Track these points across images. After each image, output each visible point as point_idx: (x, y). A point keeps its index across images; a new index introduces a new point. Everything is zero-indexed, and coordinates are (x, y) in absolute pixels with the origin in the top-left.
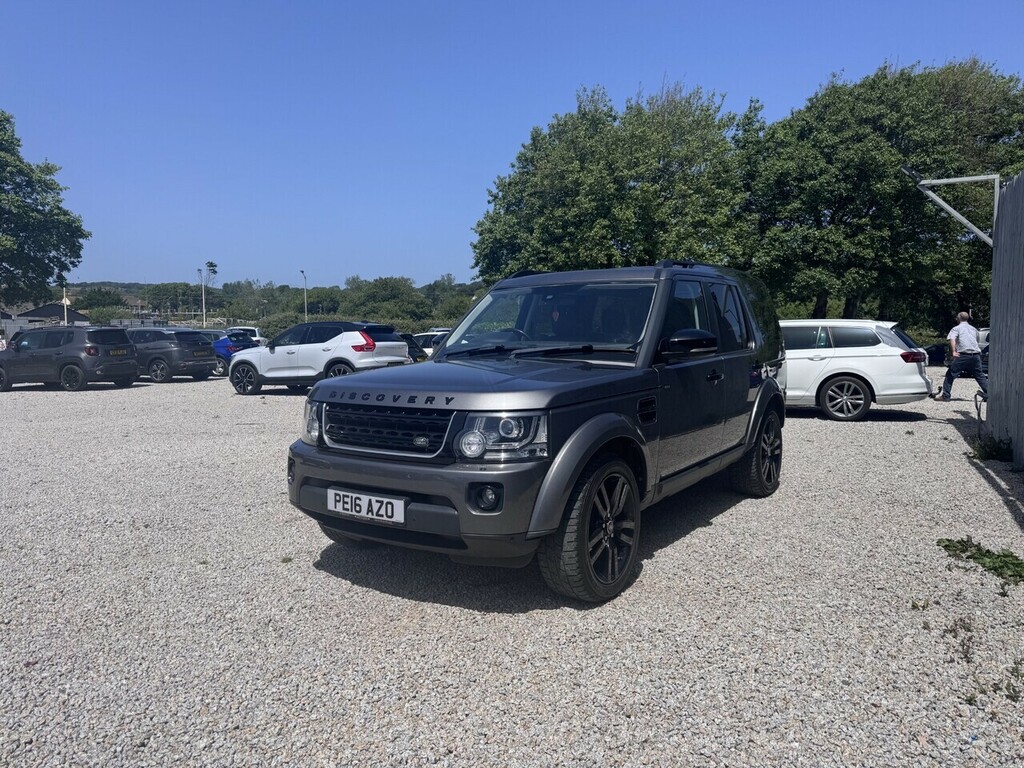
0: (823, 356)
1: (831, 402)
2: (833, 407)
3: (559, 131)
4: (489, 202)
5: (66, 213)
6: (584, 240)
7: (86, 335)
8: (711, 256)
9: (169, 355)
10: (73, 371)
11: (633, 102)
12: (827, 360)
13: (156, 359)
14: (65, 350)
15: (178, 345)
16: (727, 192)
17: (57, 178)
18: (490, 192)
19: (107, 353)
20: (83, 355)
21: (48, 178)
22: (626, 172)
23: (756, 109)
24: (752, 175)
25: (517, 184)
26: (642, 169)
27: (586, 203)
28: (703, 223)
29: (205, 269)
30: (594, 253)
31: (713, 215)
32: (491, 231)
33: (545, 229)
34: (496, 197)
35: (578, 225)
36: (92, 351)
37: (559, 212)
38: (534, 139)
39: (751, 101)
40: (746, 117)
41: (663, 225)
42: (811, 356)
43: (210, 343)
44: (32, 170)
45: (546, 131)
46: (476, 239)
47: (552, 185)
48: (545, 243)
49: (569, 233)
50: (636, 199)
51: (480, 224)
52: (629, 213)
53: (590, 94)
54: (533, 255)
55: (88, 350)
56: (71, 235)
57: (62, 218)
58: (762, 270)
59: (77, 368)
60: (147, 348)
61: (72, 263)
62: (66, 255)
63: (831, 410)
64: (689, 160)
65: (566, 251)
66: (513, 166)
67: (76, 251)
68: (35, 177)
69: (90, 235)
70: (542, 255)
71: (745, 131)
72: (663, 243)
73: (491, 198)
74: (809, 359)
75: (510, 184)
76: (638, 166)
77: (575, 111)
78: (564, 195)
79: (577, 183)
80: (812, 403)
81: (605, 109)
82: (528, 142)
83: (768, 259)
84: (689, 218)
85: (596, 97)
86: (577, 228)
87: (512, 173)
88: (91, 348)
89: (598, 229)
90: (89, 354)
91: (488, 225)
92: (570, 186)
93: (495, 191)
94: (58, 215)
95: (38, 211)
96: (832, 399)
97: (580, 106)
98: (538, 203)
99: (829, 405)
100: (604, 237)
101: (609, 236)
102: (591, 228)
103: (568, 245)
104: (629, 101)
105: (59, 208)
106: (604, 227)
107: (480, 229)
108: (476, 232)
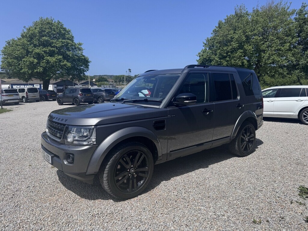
0: (302, 99)
1: (304, 117)
2: (305, 119)
3: (228, 21)
4: (203, 46)
5: (84, 56)
6: (233, 57)
7: (80, 90)
8: (282, 61)
9: (103, 96)
10: (76, 100)
11: (255, 9)
12: (303, 101)
13: (99, 97)
14: (75, 94)
15: (105, 93)
16: (290, 38)
17: (82, 47)
18: (204, 43)
19: (85, 95)
20: (79, 96)
21: (80, 46)
22: (250, 33)
23: (304, 6)
24: (300, 31)
25: (212, 39)
26: (255, 32)
27: (235, 45)
28: (279, 50)
29: (128, 71)
30: (237, 62)
31: (283, 46)
32: (203, 56)
33: (220, 54)
34: (206, 44)
35: (232, 52)
36: (81, 95)
37: (225, 48)
38: (219, 24)
39: (303, 3)
40: (301, 10)
41: (264, 51)
42: (297, 100)
43: (114, 93)
44: (76, 45)
45: (224, 21)
46: (198, 58)
47: (223, 39)
48: (220, 59)
49: (229, 55)
50: (253, 42)
51: (199, 54)
52: (250, 47)
53: (239, 7)
54: (216, 63)
55: (80, 94)
56: (86, 62)
57: (83, 57)
58: (303, 66)
59: (77, 99)
60: (97, 94)
61: (87, 70)
62: (85, 68)
63: (304, 120)
64: (275, 28)
65: (228, 61)
66: (212, 34)
67: (87, 66)
68: (76, 46)
69: (91, 62)
70: (219, 63)
71: (299, 15)
72: (263, 57)
73: (204, 45)
74: (296, 100)
75: (210, 40)
76: (254, 31)
77: (234, 14)
78: (227, 42)
79: (232, 38)
80: (297, 117)
81: (245, 12)
82: (217, 25)
83: (305, 62)
84: (274, 48)
85: (241, 8)
86: (231, 53)
87: (212, 36)
88: (81, 94)
89: (239, 53)
90: (80, 95)
91: (202, 53)
92: (230, 39)
93: (205, 42)
94: (82, 57)
95: (77, 56)
96: (305, 116)
97: (236, 12)
98: (219, 45)
99: (303, 118)
100: (241, 56)
101: (243, 56)
102: (236, 53)
103: (228, 59)
104: (253, 8)
105: (82, 55)
106: (241, 52)
107: (199, 55)
108: (198, 56)
